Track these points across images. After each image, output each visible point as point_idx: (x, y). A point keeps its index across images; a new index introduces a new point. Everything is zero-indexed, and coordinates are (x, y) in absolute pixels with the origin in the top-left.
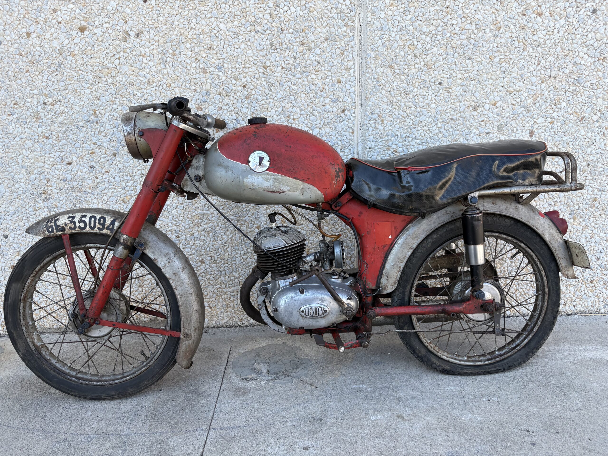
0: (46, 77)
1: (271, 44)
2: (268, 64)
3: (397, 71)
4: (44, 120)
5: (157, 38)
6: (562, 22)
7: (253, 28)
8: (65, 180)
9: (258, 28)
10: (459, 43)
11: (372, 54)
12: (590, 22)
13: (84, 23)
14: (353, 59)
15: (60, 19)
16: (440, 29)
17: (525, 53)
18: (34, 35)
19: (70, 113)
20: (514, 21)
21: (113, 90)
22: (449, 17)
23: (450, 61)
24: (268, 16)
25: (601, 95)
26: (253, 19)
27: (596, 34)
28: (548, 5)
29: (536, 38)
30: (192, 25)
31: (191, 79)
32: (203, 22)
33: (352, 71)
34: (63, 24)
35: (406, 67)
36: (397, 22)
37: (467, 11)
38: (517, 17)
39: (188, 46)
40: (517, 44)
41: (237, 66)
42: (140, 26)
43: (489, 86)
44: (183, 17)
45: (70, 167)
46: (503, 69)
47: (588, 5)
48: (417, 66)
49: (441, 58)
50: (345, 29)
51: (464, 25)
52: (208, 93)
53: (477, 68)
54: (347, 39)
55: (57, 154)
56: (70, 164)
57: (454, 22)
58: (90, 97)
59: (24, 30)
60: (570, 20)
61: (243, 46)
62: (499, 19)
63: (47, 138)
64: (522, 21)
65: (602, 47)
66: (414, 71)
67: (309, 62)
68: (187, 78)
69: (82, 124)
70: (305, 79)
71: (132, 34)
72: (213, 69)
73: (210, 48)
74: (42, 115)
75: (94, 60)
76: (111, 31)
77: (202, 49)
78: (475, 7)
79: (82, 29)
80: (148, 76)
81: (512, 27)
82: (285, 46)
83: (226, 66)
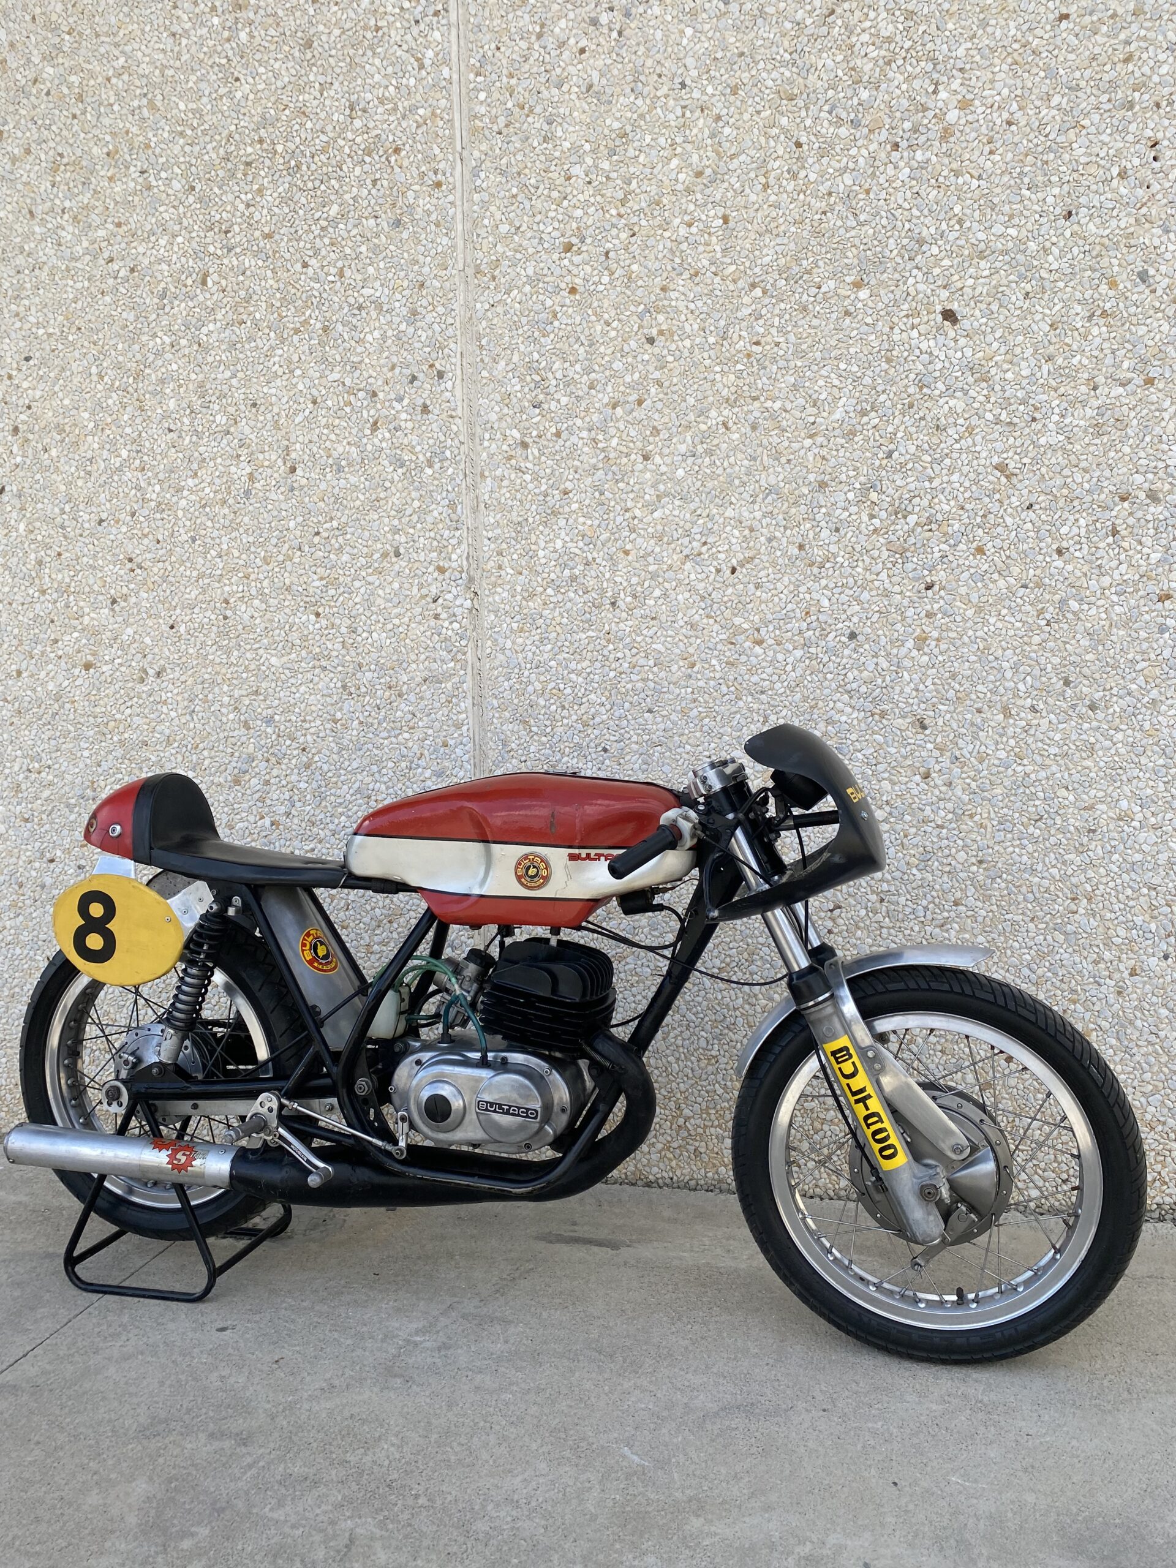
0: (34, 732)
1: (344, 687)
2: (339, 715)
3: (535, 729)
4: (25, 794)
5: (183, 678)
6: (798, 653)
7: (317, 663)
8: (43, 887)
9: (324, 663)
10: (629, 686)
11: (495, 702)
12: (847, 652)
13: (90, 658)
14: (466, 711)
15: (60, 653)
16: (598, 665)
17: (741, 703)
18: (24, 675)
19: (60, 785)
20: (716, 653)
21: (119, 752)
22: (611, 647)
23: (617, 714)
24: (338, 646)
25: (886, 775)
26: (318, 650)
27: (861, 672)
28: (771, 628)
29: (755, 679)
30: (233, 659)
31: (227, 738)
32: (249, 655)
33: (465, 728)
34: (63, 661)
35: (548, 723)
36: (530, 654)
37: (639, 639)
38: (719, 647)
39: (225, 688)
40: (724, 689)
41: (294, 718)
42: (162, 662)
43: (686, 756)
44: (220, 648)
45: (52, 865)
46: (705, 728)
47: (840, 625)
48: (565, 721)
49: (603, 710)
50: (452, 664)
51: (634, 660)
52: (251, 759)
53: (662, 726)
54: (456, 679)
55: (37, 844)
56: (52, 861)
57: (620, 655)
58: (88, 761)
59: (14, 667)
60: (813, 650)
61: (303, 689)
62: (691, 650)
63: (27, 820)
64: (730, 654)
65: (875, 694)
66: (561, 729)
67: (399, 714)
68: (222, 735)
69: (73, 801)
70: (394, 740)
71: (151, 672)
72: (259, 723)
73: (256, 693)
74: (23, 786)
75: (98, 710)
76: (123, 669)
77: (244, 693)
78: (652, 632)
79: (87, 666)
80: (167, 732)
81: (714, 662)
82: (363, 690)
83: (277, 717)
